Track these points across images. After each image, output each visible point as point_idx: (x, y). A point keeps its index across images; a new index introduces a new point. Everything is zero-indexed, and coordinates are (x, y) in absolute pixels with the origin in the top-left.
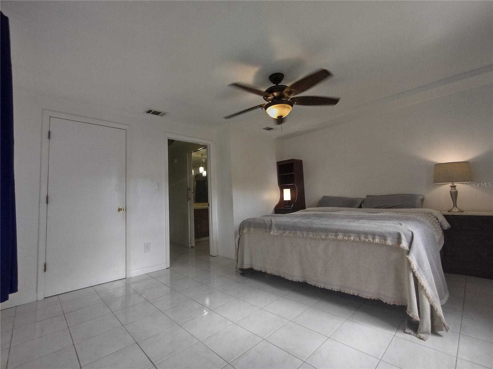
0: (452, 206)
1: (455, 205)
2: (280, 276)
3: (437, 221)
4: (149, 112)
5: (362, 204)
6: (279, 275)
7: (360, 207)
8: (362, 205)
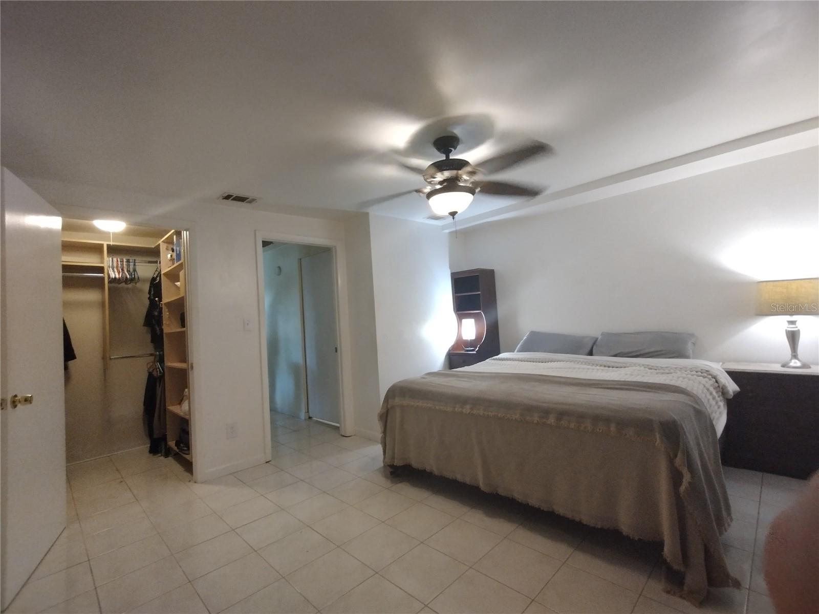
0: (790, 356)
1: (795, 355)
2: (456, 480)
3: (716, 385)
4: (228, 197)
5: (594, 347)
6: (454, 478)
7: (591, 353)
8: (594, 351)
